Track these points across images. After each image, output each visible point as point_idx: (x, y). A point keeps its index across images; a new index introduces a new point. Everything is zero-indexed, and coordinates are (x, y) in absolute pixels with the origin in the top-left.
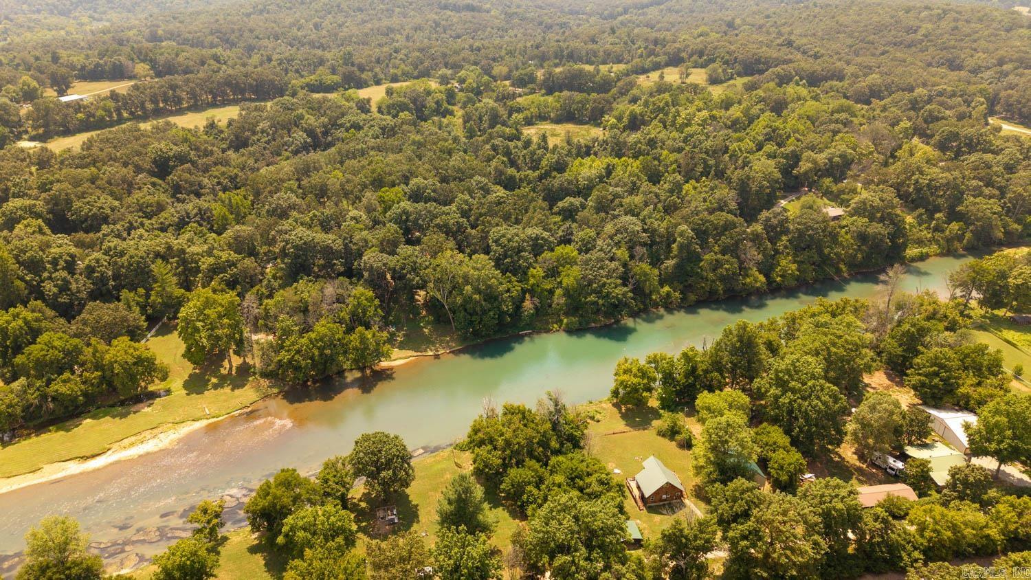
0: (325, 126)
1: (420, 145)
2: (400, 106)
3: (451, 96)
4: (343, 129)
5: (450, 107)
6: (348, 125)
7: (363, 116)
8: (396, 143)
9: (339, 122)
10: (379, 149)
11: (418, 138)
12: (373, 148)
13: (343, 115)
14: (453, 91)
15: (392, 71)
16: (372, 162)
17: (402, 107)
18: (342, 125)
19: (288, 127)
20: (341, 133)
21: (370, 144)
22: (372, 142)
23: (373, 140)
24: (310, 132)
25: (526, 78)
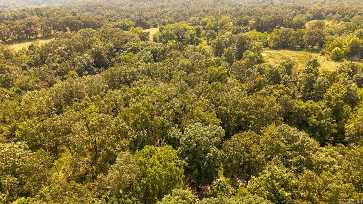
0: (110, 50)
1: (189, 70)
2: (168, 37)
3: (198, 32)
4: (125, 52)
5: (199, 39)
6: (129, 49)
7: (142, 43)
8: (166, 67)
9: (123, 47)
10: (149, 73)
11: (186, 62)
12: (143, 72)
13: (127, 41)
14: (200, 29)
15: (163, 20)
16: (138, 92)
17: (170, 37)
18: (125, 49)
19: (81, 49)
20: (123, 56)
21: (141, 68)
22: (143, 65)
23: (144, 64)
24: (97, 55)
25: (243, 22)
